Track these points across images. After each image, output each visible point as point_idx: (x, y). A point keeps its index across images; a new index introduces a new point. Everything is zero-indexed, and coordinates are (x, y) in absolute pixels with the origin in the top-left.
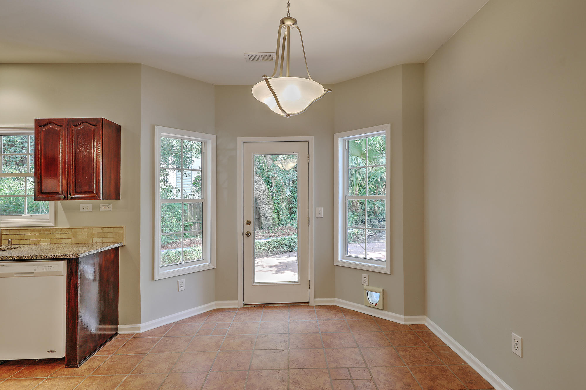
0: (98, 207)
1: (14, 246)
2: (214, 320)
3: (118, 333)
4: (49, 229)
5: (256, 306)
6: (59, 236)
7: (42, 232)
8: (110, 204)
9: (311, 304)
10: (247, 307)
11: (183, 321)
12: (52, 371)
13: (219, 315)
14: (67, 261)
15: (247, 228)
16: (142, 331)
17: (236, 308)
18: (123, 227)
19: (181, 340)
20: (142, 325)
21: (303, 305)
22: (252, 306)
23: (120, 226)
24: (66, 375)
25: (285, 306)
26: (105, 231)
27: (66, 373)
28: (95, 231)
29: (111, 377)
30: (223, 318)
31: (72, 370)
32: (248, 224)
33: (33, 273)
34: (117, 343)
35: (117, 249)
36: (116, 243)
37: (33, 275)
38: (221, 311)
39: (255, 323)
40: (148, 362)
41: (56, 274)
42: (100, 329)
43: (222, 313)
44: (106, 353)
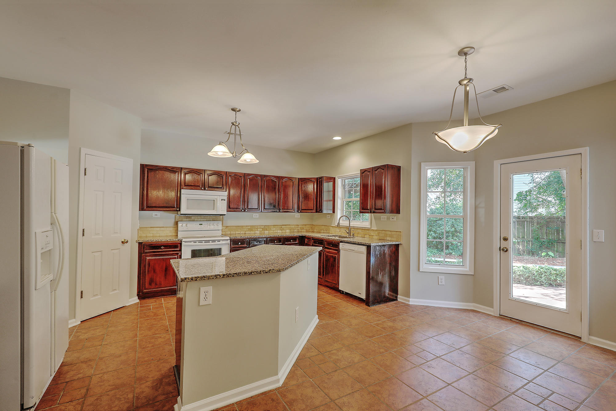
0: (389, 218)
1: (355, 237)
2: (464, 315)
3: (397, 300)
4: (368, 229)
5: (513, 320)
6: (372, 234)
7: (366, 231)
8: (395, 216)
9: (582, 340)
10: (503, 317)
11: (440, 308)
12: (360, 304)
13: (471, 315)
14: (367, 247)
15: (504, 244)
16: (410, 303)
17: (491, 315)
18: (401, 232)
19: (430, 316)
20: (410, 299)
21: (572, 337)
22: (509, 319)
23: (399, 231)
24: (364, 308)
25: (547, 331)
26: (392, 234)
27: (364, 307)
28: (388, 233)
29: (380, 316)
30: (472, 316)
31: (367, 307)
32: (506, 240)
33: (354, 250)
34: (394, 304)
35: (399, 244)
36: (397, 241)
37: (353, 251)
38: (475, 312)
39: (497, 329)
40: (402, 319)
41: (361, 253)
42: (391, 295)
43: (475, 314)
44: (386, 306)
